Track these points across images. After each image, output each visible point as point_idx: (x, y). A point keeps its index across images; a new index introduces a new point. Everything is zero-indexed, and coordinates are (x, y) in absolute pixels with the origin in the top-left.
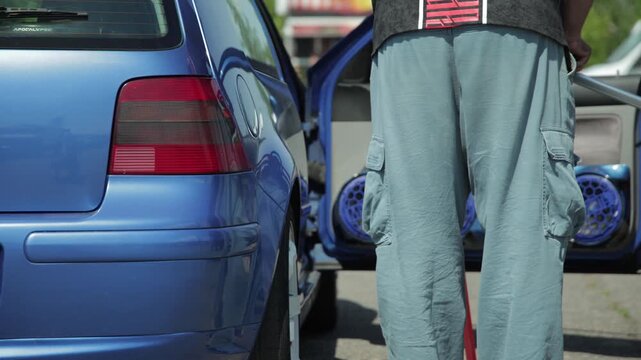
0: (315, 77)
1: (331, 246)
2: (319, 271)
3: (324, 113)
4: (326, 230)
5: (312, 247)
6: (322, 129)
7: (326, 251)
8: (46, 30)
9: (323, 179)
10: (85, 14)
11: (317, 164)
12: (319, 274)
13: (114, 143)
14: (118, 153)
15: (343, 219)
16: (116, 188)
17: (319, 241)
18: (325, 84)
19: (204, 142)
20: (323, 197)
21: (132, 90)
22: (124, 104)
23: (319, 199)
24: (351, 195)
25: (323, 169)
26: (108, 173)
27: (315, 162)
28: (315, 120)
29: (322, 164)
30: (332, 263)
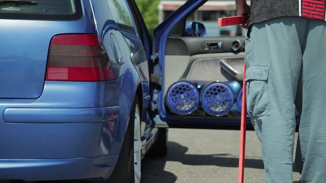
0: (157, 33)
1: (163, 116)
2: (158, 128)
3: (162, 51)
4: (161, 108)
5: (155, 117)
6: (160, 59)
7: (161, 118)
8: (17, 9)
9: (160, 84)
10: (35, 2)
11: (157, 76)
12: (157, 129)
13: (48, 65)
14: (50, 70)
15: (169, 103)
16: (48, 87)
17: (158, 114)
18: (162, 37)
19: (93, 66)
20: (160, 92)
21: (57, 40)
22: (53, 47)
23: (158, 93)
24: (173, 91)
25: (160, 78)
26: (45, 80)
27: (157, 75)
28: (157, 54)
29: (160, 76)
30: (164, 124)
